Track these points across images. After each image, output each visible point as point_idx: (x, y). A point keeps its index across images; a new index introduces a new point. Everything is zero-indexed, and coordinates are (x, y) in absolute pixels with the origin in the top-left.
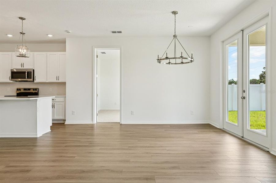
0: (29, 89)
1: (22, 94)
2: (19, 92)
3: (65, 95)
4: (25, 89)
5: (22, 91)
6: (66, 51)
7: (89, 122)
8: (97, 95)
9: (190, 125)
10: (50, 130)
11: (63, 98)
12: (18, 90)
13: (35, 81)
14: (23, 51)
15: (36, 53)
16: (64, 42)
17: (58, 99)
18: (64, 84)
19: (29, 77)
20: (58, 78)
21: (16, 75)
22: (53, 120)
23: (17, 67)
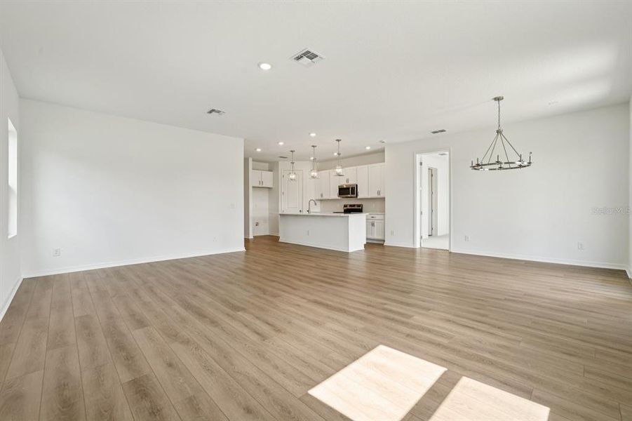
0: (354, 206)
1: (349, 210)
2: (345, 208)
3: (384, 212)
4: (351, 206)
5: (348, 207)
6: (384, 161)
7: (409, 245)
8: (421, 213)
9: (572, 266)
10: (363, 248)
11: (382, 216)
12: (345, 206)
13: (358, 197)
14: (339, 170)
15: (359, 167)
16: (383, 151)
17: (378, 217)
18: (383, 199)
19: (353, 193)
20: (379, 193)
21: (343, 191)
22: (367, 239)
23: (344, 184)
